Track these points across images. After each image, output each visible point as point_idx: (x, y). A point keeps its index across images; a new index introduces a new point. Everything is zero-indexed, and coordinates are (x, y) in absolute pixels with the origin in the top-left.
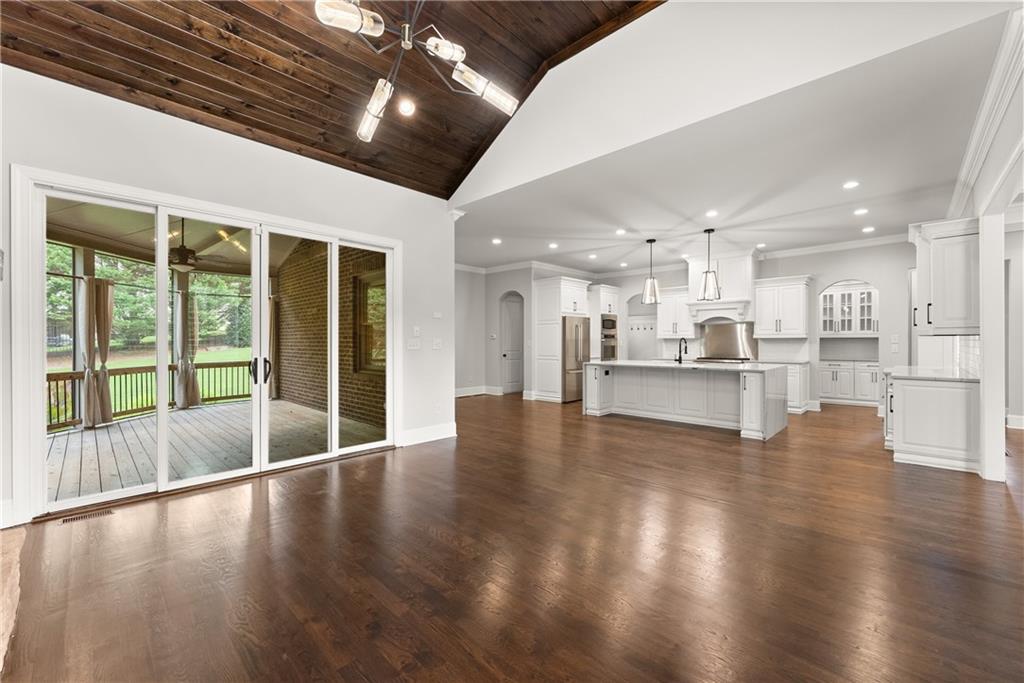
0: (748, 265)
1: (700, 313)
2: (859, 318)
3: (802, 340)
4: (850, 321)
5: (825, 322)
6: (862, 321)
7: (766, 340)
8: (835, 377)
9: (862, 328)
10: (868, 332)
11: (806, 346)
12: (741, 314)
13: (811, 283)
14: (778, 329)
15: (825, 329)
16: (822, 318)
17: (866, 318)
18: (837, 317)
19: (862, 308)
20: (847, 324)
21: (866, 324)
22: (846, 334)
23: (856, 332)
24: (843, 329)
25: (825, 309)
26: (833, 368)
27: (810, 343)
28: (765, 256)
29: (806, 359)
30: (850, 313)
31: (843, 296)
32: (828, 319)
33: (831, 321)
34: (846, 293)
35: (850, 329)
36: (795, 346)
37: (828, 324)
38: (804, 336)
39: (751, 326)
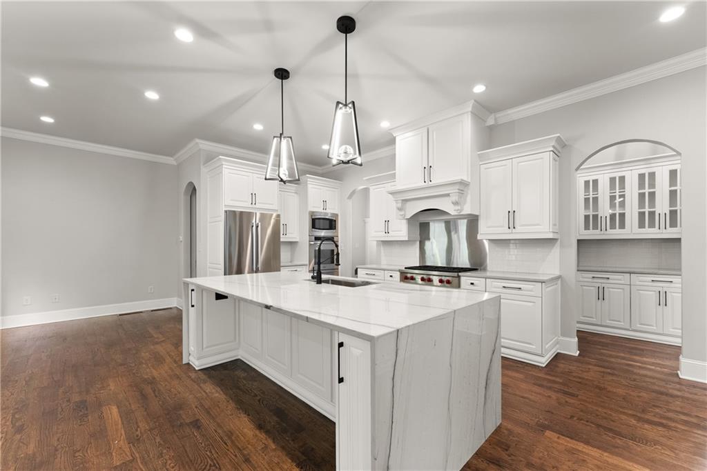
0: (466, 129)
1: (408, 204)
2: (636, 211)
3: (549, 242)
4: (622, 216)
5: (587, 217)
6: (642, 215)
7: (496, 242)
8: (601, 295)
9: (641, 225)
10: (652, 230)
11: (556, 252)
12: (456, 203)
13: (561, 150)
14: (512, 225)
15: (587, 227)
16: (582, 212)
17: (647, 210)
18: (605, 210)
19: (642, 196)
20: (619, 220)
21: (647, 219)
22: (617, 233)
23: (632, 230)
24: (613, 227)
25: (587, 200)
26: (599, 283)
27: (562, 246)
28: (496, 119)
29: (557, 273)
30: (622, 204)
31: (612, 180)
32: (591, 213)
33: (595, 217)
34: (617, 175)
35: (622, 226)
36: (537, 252)
37: (592, 221)
38: (551, 236)
39: (473, 222)
